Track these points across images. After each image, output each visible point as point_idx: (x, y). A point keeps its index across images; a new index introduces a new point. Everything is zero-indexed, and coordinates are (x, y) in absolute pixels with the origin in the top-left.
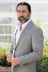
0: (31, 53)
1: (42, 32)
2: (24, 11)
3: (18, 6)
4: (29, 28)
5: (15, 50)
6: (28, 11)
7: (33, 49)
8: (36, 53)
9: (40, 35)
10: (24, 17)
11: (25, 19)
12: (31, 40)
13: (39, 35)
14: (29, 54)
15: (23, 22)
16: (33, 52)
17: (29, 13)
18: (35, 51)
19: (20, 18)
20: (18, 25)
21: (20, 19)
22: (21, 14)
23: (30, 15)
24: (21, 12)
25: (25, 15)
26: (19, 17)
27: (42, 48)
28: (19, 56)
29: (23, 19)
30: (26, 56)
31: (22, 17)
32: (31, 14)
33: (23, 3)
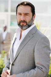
0: (32, 70)
2: (26, 14)
4: (31, 36)
5: (13, 65)
6: (31, 14)
7: (36, 65)
8: (39, 70)
9: (46, 46)
10: (26, 22)
11: (27, 24)
12: (33, 52)
13: (44, 46)
14: (30, 71)
15: (24, 28)
16: (35, 69)
18: (38, 68)
19: (20, 23)
21: (21, 24)
22: (22, 18)
24: (23, 15)
26: (19, 21)
27: (48, 64)
28: (17, 73)
29: (25, 24)
32: (34, 17)
33: (25, 3)
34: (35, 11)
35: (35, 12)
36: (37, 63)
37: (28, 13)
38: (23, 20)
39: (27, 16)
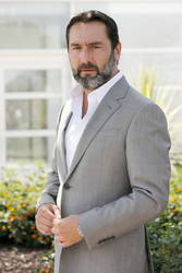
0: (124, 200)
1: (162, 117)
3: (69, 27)
4: (114, 105)
6: (108, 43)
7: (133, 183)
8: (143, 197)
10: (96, 68)
11: (98, 73)
13: (151, 130)
14: (118, 203)
15: (92, 84)
16: (131, 195)
17: (113, 52)
18: (140, 191)
19: (79, 72)
20: (74, 97)
21: (83, 74)
22: (83, 57)
23: (116, 56)
24: (84, 48)
25: (100, 58)
26: (76, 68)
27: (166, 178)
28: (81, 211)
29: (93, 74)
30: (108, 208)
31: (90, 66)
32: (119, 52)
33: (89, 15)
34: (119, 33)
35: (117, 36)
36: (136, 179)
37: (99, 41)
38: (85, 62)
39: (97, 51)
